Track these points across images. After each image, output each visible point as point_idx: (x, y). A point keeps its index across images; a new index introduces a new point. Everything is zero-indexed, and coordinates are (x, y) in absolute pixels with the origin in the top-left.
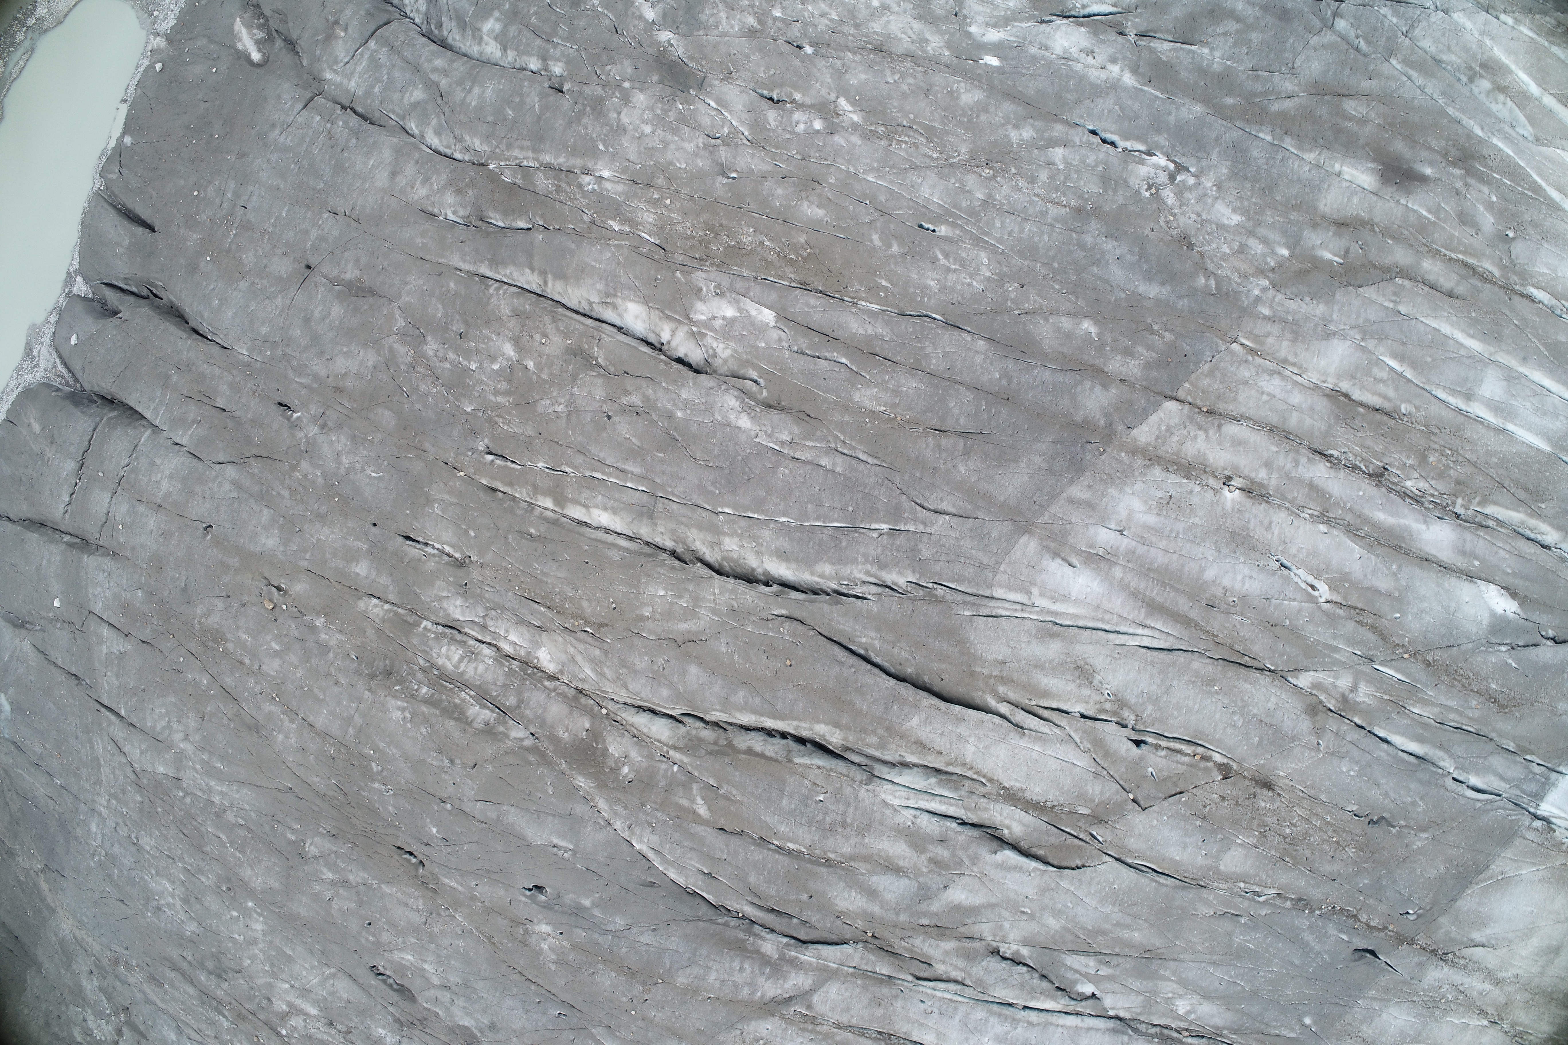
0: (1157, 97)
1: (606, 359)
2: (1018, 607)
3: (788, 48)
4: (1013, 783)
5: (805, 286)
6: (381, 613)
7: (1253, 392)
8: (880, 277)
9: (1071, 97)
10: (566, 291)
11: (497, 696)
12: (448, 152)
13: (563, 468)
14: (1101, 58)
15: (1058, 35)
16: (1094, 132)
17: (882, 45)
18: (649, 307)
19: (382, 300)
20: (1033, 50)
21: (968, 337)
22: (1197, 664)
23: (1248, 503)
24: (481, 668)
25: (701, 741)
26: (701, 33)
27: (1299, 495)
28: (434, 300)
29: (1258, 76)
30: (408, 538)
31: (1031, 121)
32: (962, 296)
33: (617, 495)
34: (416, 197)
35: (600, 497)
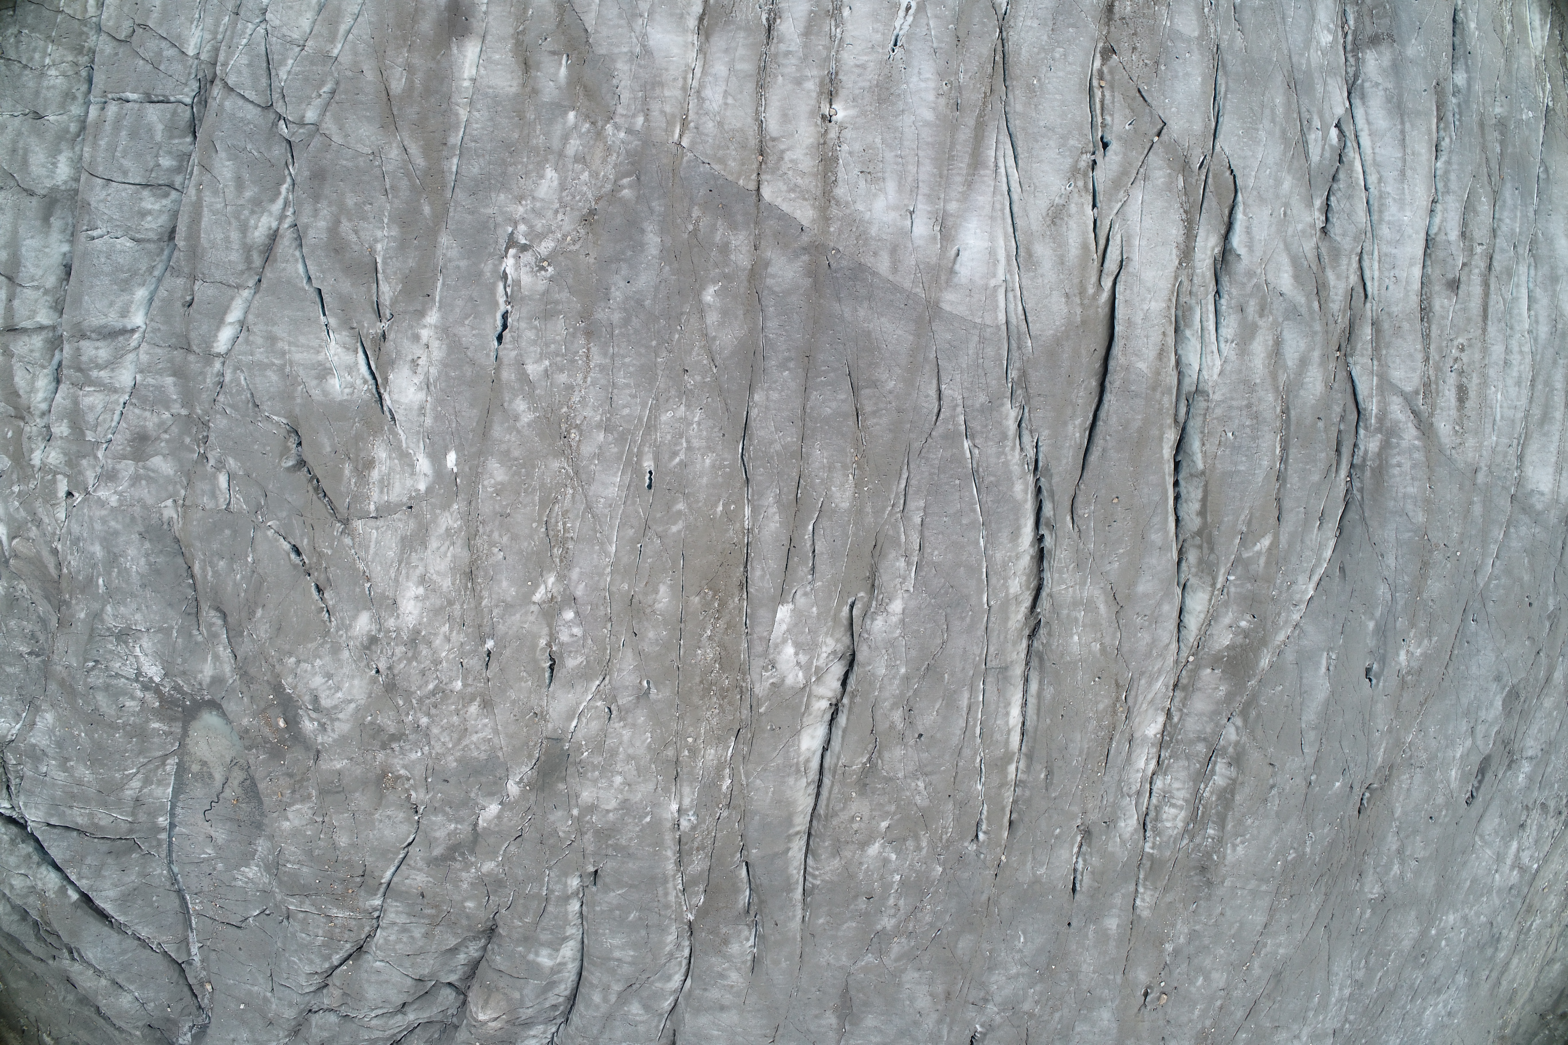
0: (443, 284)
1: (862, 755)
2: (1010, 295)
3: (494, 665)
4: (1174, 257)
5: (744, 585)
6: (1149, 893)
7: (728, 113)
8: (715, 513)
9: (468, 371)
10: (802, 812)
11: (1199, 762)
12: (685, 963)
13: (978, 765)
14: (418, 351)
15: (405, 400)
16: (500, 338)
17: (464, 573)
18: (802, 728)
19: (850, 982)
20: (429, 421)
21: (754, 413)
22: (1018, 105)
23: (843, 93)
24: (1176, 785)
25: (1201, 561)
26: (500, 754)
27: (820, 44)
28: (840, 934)
29: (392, 187)
30: (1074, 889)
31: (506, 405)
32: (712, 428)
33: (993, 707)
34: (741, 980)
35: (998, 722)
